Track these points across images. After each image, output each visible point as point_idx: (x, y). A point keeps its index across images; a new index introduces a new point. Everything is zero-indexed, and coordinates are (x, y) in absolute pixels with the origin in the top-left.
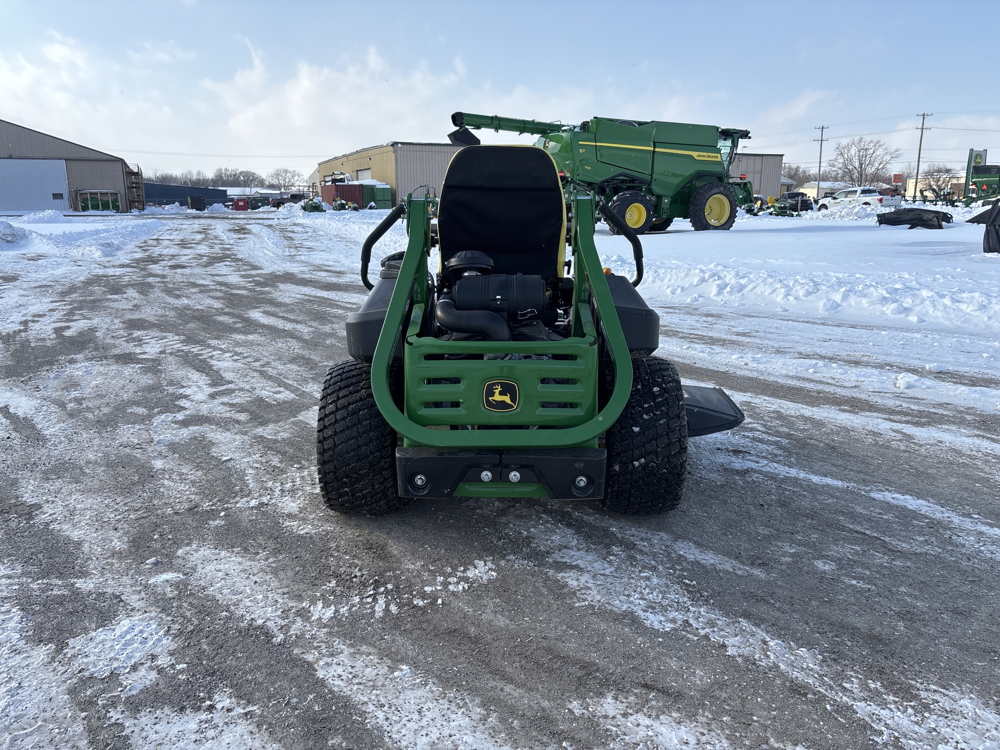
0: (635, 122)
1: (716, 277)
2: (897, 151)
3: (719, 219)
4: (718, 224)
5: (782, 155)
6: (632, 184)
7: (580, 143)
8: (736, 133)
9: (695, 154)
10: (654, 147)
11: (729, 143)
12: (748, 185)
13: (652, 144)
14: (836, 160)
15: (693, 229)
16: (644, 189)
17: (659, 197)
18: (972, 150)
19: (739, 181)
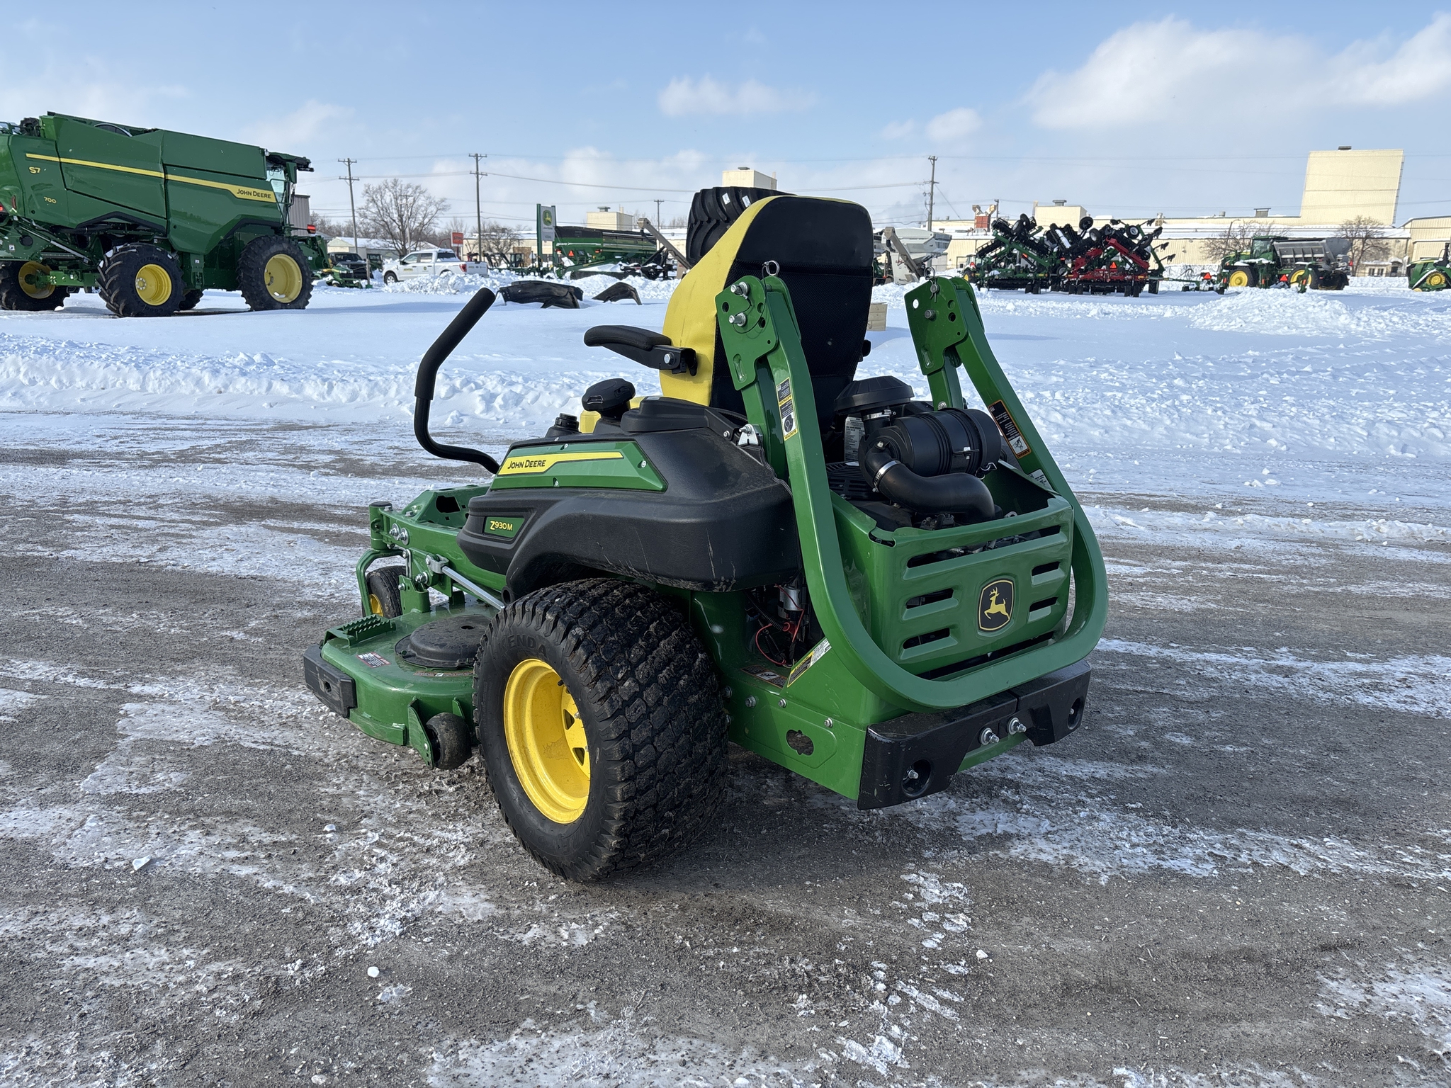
0: (125, 127)
1: (472, 385)
2: (443, 201)
3: (286, 292)
4: (286, 301)
5: (307, 197)
6: (133, 232)
7: (28, 155)
8: (291, 161)
9: (234, 189)
10: (166, 173)
11: (280, 175)
12: (319, 242)
13: (161, 166)
14: (367, 208)
15: (249, 306)
16: (156, 241)
17: (184, 256)
18: (539, 206)
19: (305, 234)
